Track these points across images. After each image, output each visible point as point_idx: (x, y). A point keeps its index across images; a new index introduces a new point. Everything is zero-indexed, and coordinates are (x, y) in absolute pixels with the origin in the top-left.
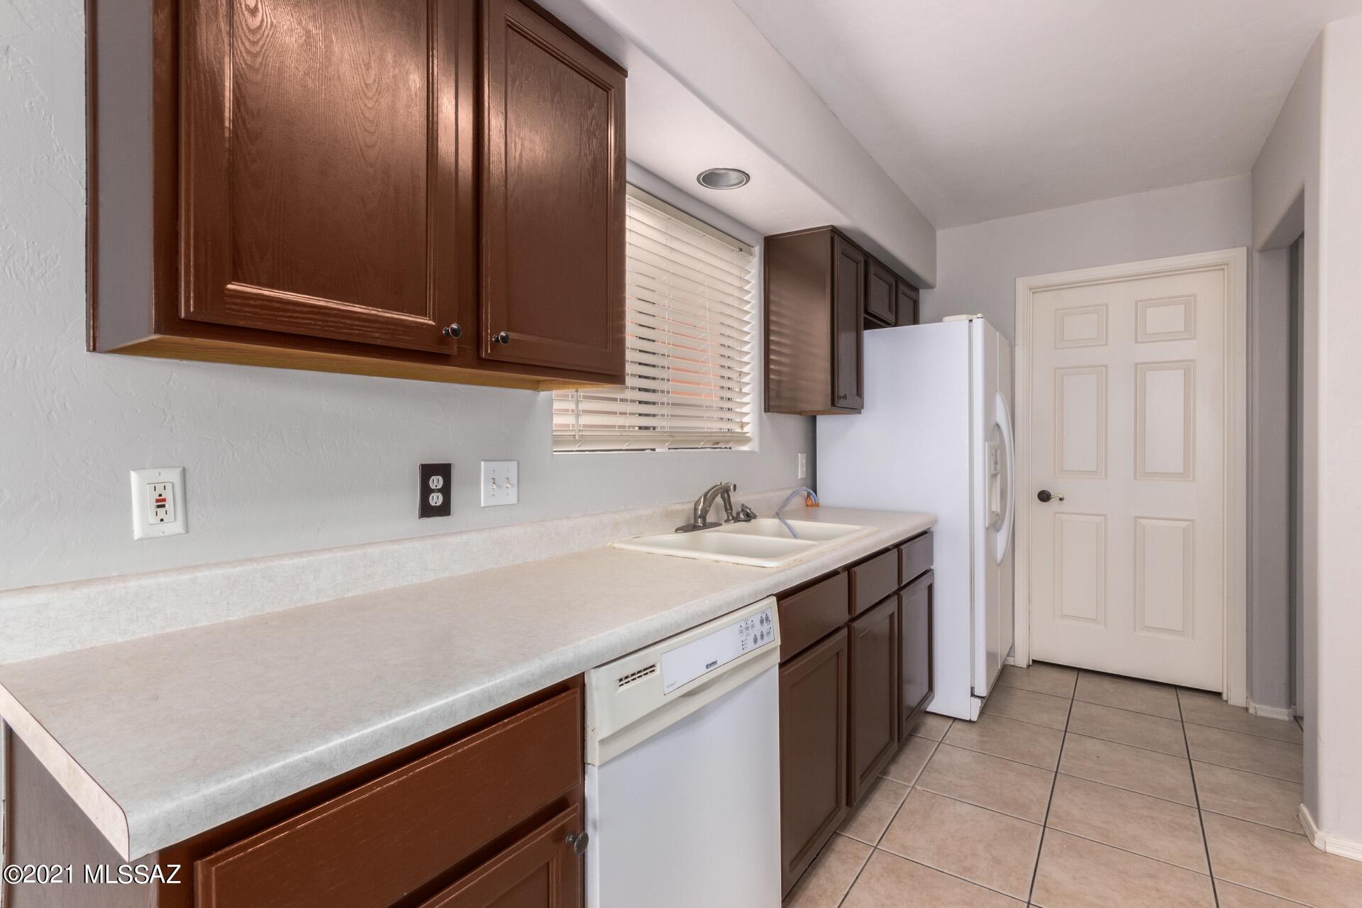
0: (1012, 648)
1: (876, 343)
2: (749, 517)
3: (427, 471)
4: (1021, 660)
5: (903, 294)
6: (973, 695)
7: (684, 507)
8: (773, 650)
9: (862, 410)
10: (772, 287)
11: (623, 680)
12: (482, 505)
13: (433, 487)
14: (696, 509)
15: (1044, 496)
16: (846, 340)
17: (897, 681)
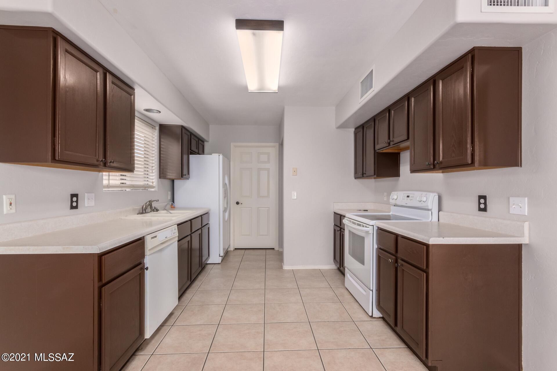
0: (230, 245)
1: (193, 158)
2: (157, 210)
3: (73, 196)
4: (232, 249)
5: (200, 143)
6: (220, 256)
7: (139, 207)
8: (176, 237)
9: (189, 179)
10: (162, 140)
11: (152, 238)
12: (86, 206)
13: (74, 200)
14: (143, 208)
15: (238, 203)
16: (185, 157)
17: (201, 256)
